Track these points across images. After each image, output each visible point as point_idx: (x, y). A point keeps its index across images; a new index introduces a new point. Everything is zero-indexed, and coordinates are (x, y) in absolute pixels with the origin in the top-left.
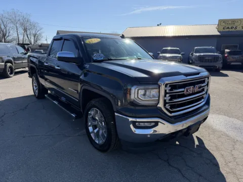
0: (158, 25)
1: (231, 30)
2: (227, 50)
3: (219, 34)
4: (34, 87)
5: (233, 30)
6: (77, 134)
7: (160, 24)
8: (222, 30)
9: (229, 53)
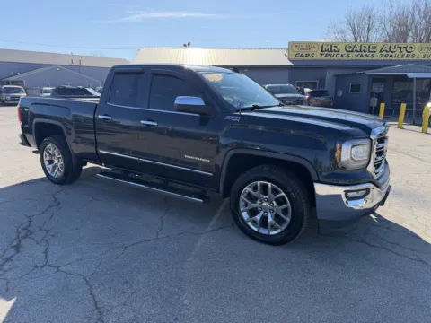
0: (185, 45)
1: (306, 58)
2: (307, 90)
3: (290, 64)
4: (46, 163)
5: (309, 58)
6: (209, 229)
7: (189, 44)
8: (294, 58)
9: (311, 93)
